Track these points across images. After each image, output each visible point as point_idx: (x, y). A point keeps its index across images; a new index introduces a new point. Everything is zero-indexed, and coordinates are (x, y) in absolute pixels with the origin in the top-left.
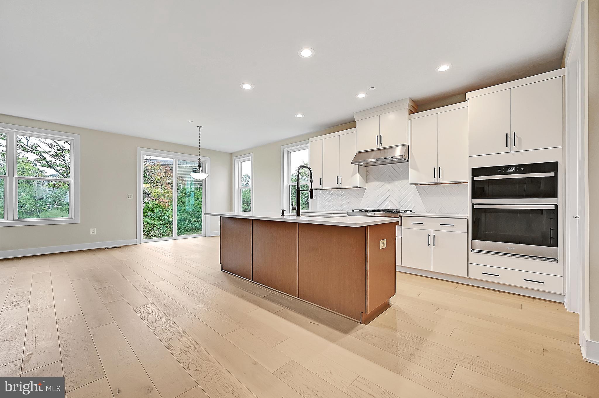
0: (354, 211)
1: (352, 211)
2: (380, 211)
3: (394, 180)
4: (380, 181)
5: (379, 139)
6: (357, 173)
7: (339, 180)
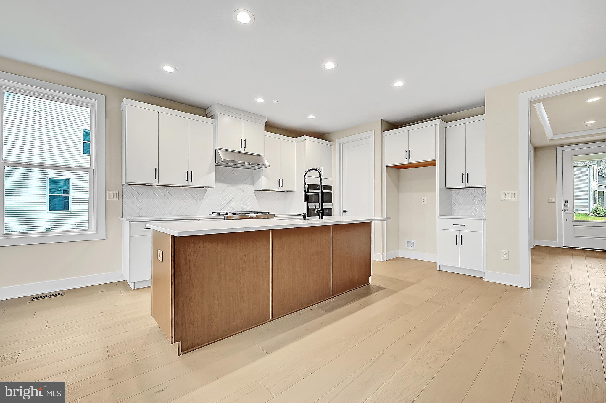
0: (214, 213)
1: (211, 214)
2: (240, 214)
3: (237, 184)
4: (223, 183)
5: (243, 143)
6: (214, 172)
7: (189, 176)
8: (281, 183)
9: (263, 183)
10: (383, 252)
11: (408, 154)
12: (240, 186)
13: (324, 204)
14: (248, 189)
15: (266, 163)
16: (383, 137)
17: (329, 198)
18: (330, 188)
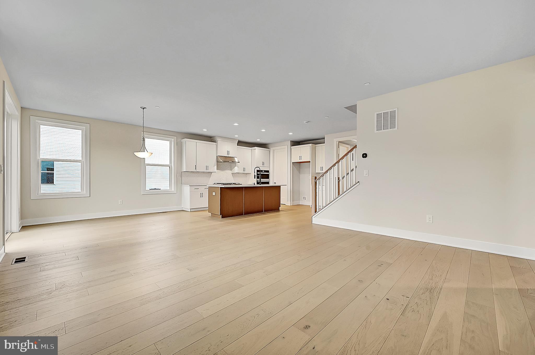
3: (224, 170)
5: (228, 152)
6: (216, 166)
7: (207, 167)
8: (244, 169)
9: (236, 170)
10: (291, 201)
11: (300, 157)
12: (226, 171)
13: (261, 179)
14: (229, 172)
15: (237, 161)
16: (291, 149)
17: (267, 177)
18: (268, 171)
